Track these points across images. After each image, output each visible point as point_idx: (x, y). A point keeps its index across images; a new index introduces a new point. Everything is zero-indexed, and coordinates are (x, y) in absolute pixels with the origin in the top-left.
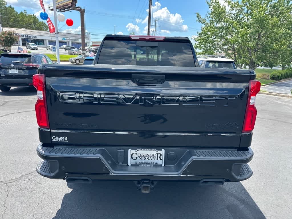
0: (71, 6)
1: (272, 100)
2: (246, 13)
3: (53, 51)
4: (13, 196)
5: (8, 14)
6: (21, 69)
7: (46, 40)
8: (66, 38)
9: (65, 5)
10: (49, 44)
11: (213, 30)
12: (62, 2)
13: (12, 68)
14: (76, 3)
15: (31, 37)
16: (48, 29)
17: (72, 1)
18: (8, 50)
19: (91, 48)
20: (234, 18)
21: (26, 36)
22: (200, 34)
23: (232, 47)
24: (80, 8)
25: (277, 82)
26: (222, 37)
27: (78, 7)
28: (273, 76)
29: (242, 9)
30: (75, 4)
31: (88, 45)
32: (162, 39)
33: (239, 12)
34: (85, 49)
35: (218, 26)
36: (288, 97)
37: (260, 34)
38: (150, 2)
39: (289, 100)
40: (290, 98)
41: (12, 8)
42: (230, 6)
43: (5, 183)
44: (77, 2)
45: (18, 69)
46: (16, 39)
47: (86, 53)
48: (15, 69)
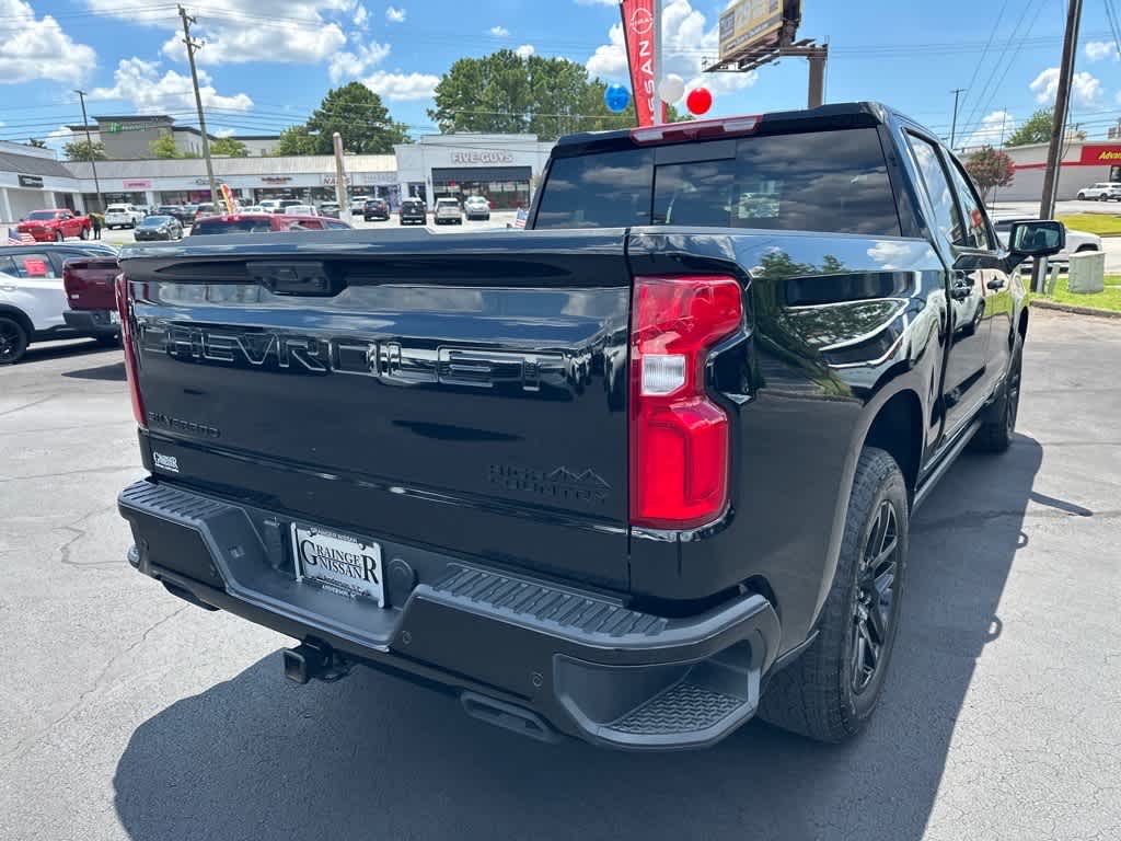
0: (777, 45)
5: (589, 106)
9: (758, 45)
12: (747, 34)
14: (798, 30)
17: (780, 24)
24: (808, 45)
27: (804, 43)
30: (794, 32)
32: (751, 125)
44: (801, 24)
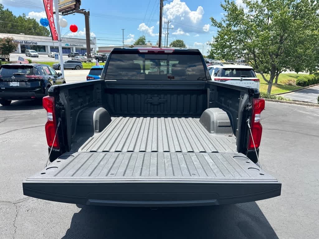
0: (74, 9)
1: (296, 109)
2: (266, 14)
3: (56, 58)
4: (22, 216)
5: (5, 18)
6: (23, 81)
7: (47, 46)
8: (69, 44)
9: (68, 8)
10: (51, 51)
11: (230, 34)
12: (64, 4)
13: (13, 80)
15: (31, 43)
16: (49, 34)
17: (75, 3)
18: (6, 59)
19: (97, 54)
20: (253, 20)
21: (26, 42)
22: (216, 38)
23: (252, 52)
24: (84, 11)
25: (304, 89)
26: (241, 41)
27: (83, 10)
28: (300, 81)
29: (263, 10)
30: (79, 6)
31: (94, 50)
32: (171, 52)
33: (259, 13)
34: (91, 56)
35: (235, 29)
36: (313, 106)
37: (282, 37)
38: (161, 4)
39: (314, 109)
40: (315, 107)
41: (9, 12)
42: (248, 7)
43: (13, 203)
44: (81, 4)
45: (19, 82)
46: (14, 47)
47: (92, 60)
48: (16, 81)
